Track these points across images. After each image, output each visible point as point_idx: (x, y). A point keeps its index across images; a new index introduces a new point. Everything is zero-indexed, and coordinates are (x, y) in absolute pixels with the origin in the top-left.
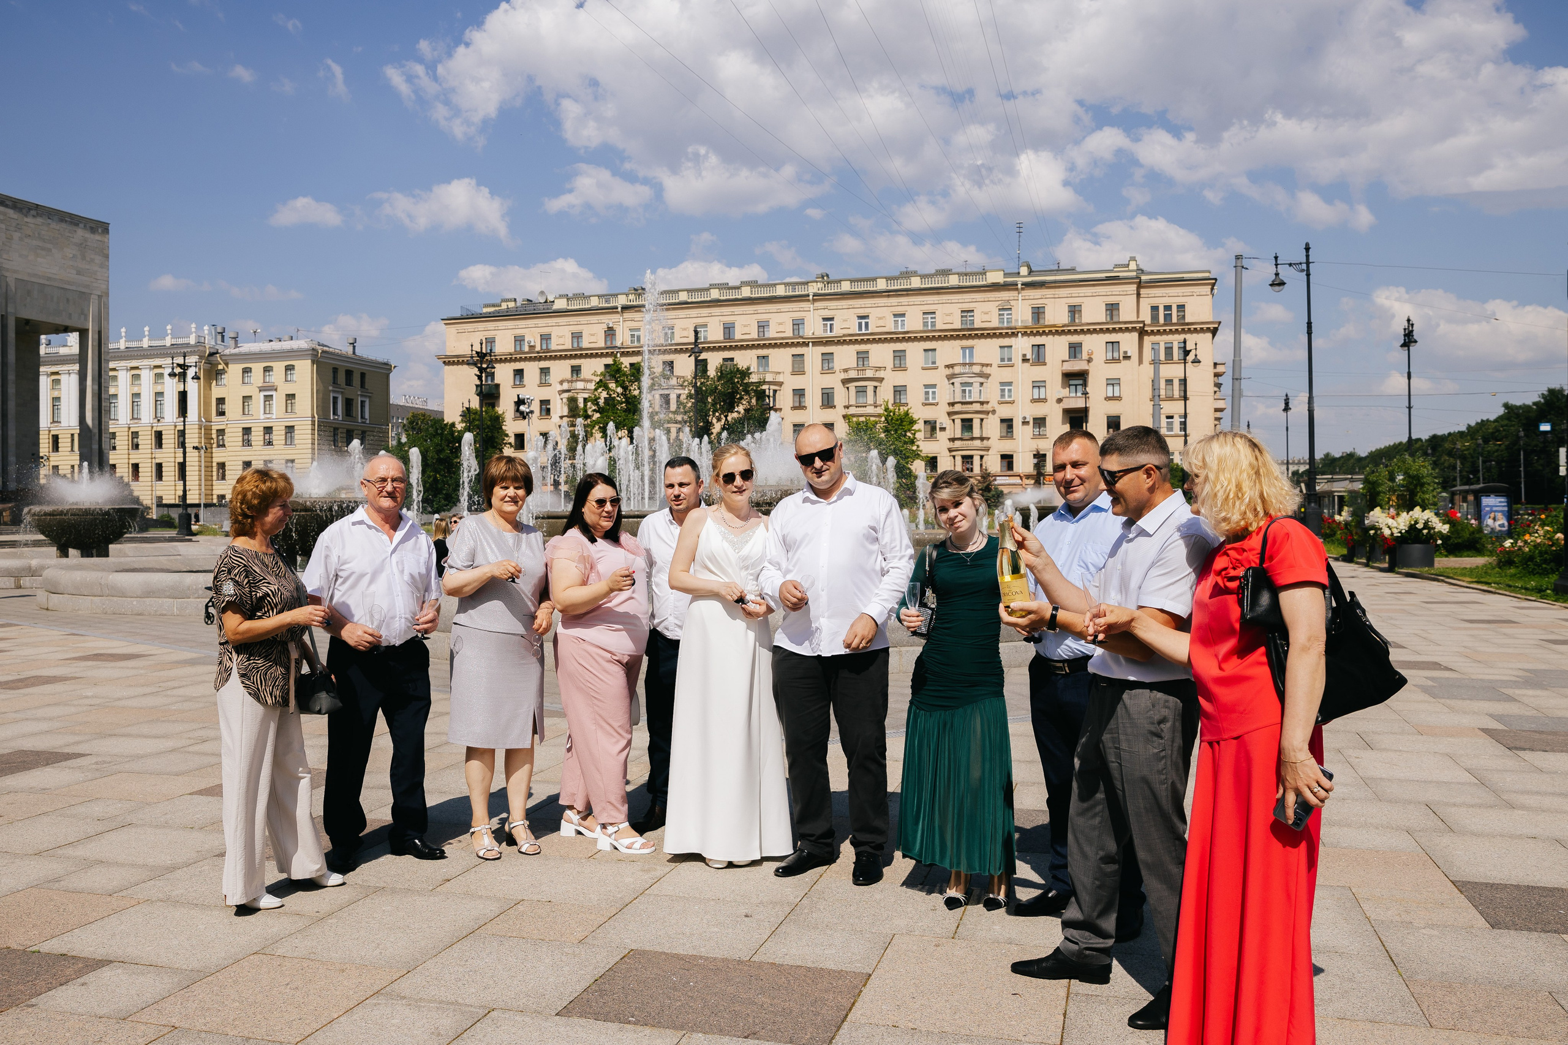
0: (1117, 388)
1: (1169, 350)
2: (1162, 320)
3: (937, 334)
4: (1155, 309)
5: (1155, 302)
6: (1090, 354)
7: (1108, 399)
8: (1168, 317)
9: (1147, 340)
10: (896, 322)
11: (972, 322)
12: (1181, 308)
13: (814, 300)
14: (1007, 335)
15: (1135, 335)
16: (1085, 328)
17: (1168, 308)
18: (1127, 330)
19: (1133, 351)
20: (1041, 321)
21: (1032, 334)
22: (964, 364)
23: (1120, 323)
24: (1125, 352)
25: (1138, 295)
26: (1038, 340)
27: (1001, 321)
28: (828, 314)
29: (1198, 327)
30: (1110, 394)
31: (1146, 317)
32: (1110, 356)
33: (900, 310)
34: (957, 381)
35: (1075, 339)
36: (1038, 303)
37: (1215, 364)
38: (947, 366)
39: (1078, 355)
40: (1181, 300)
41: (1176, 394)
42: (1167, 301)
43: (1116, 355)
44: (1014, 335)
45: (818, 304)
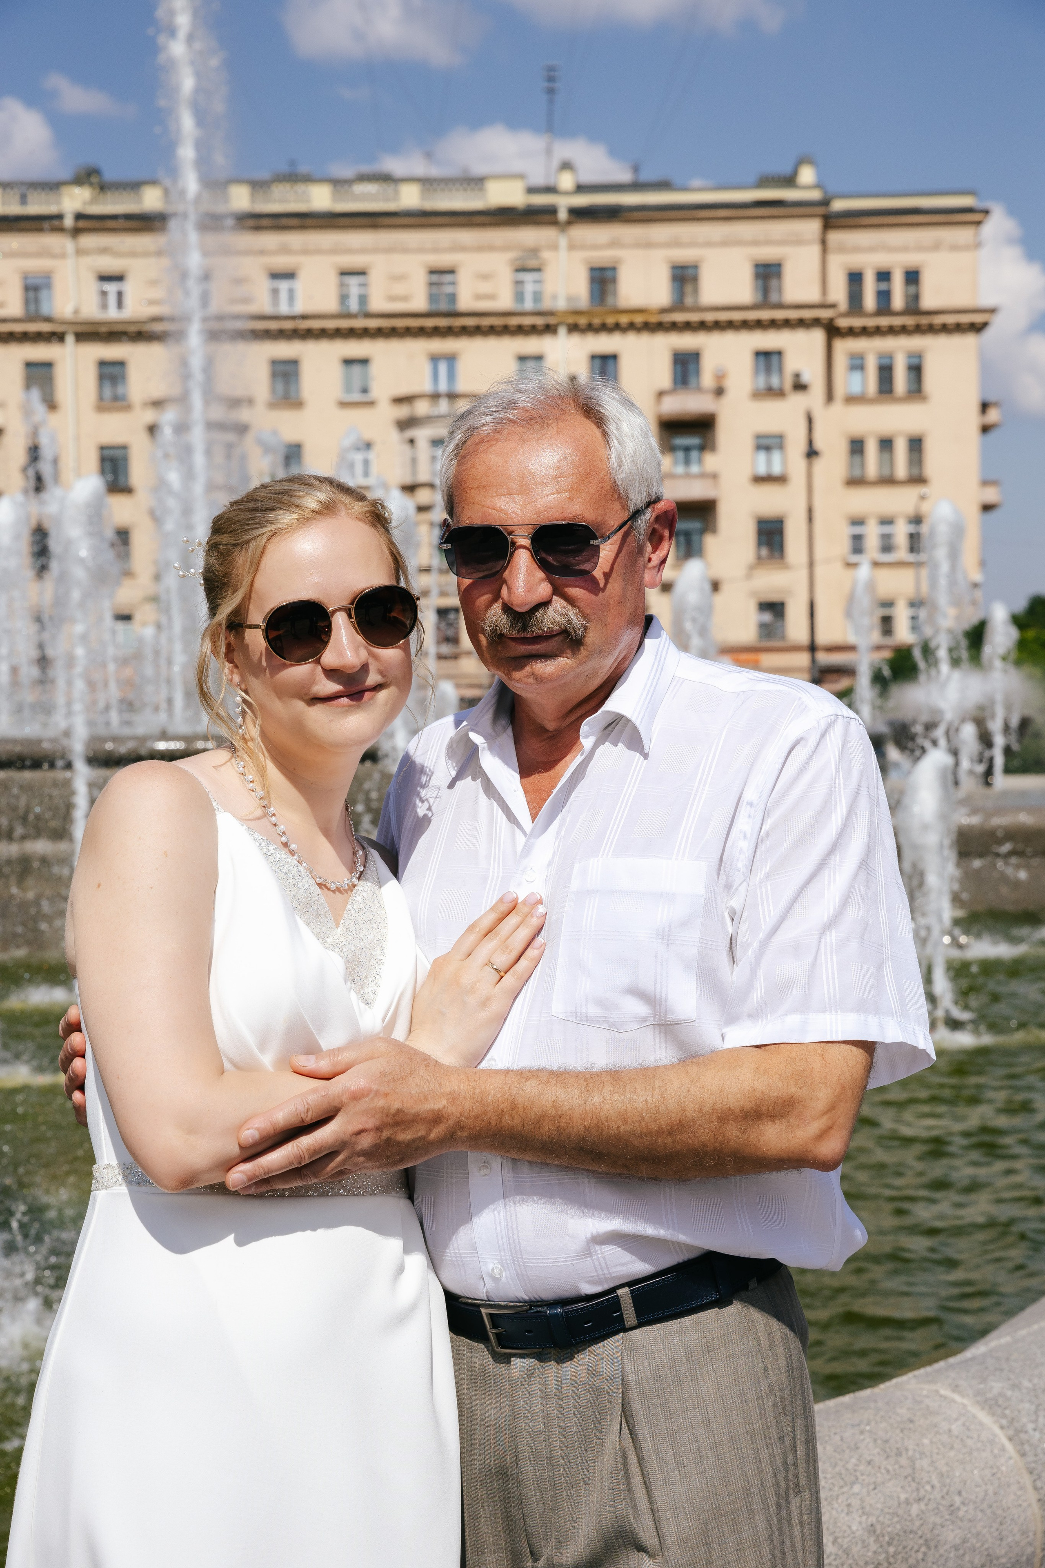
0: (776, 456)
1: (886, 372)
2: (870, 301)
3: (373, 323)
4: (855, 279)
5: (857, 261)
6: (720, 377)
7: (759, 479)
8: (884, 296)
9: (843, 347)
10: (275, 292)
11: (453, 298)
12: (912, 277)
13: (76, 232)
14: (533, 330)
15: (818, 336)
16: (710, 317)
17: (884, 276)
18: (802, 324)
19: (813, 374)
20: (610, 300)
21: (591, 328)
22: (435, 397)
23: (780, 306)
24: (797, 376)
25: (824, 242)
26: (604, 343)
27: (519, 296)
28: (109, 264)
29: (950, 319)
30: (762, 470)
31: (839, 293)
32: (761, 382)
33: (282, 262)
34: (423, 434)
35: (687, 341)
36: (603, 256)
37: (985, 407)
38: (399, 400)
39: (692, 381)
40: (911, 259)
41: (901, 470)
42: (882, 260)
43: (775, 381)
44: (550, 329)
45: (89, 241)
